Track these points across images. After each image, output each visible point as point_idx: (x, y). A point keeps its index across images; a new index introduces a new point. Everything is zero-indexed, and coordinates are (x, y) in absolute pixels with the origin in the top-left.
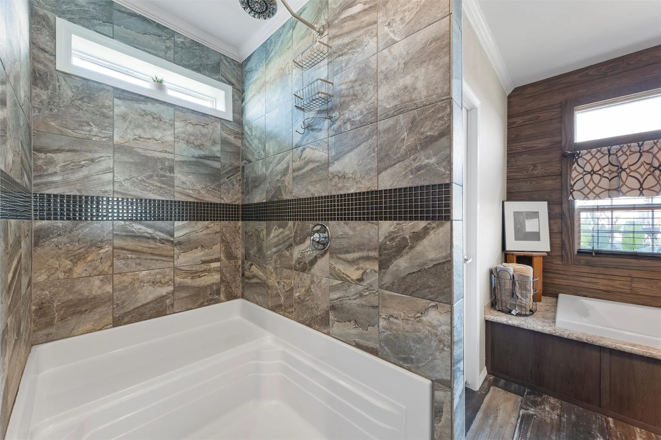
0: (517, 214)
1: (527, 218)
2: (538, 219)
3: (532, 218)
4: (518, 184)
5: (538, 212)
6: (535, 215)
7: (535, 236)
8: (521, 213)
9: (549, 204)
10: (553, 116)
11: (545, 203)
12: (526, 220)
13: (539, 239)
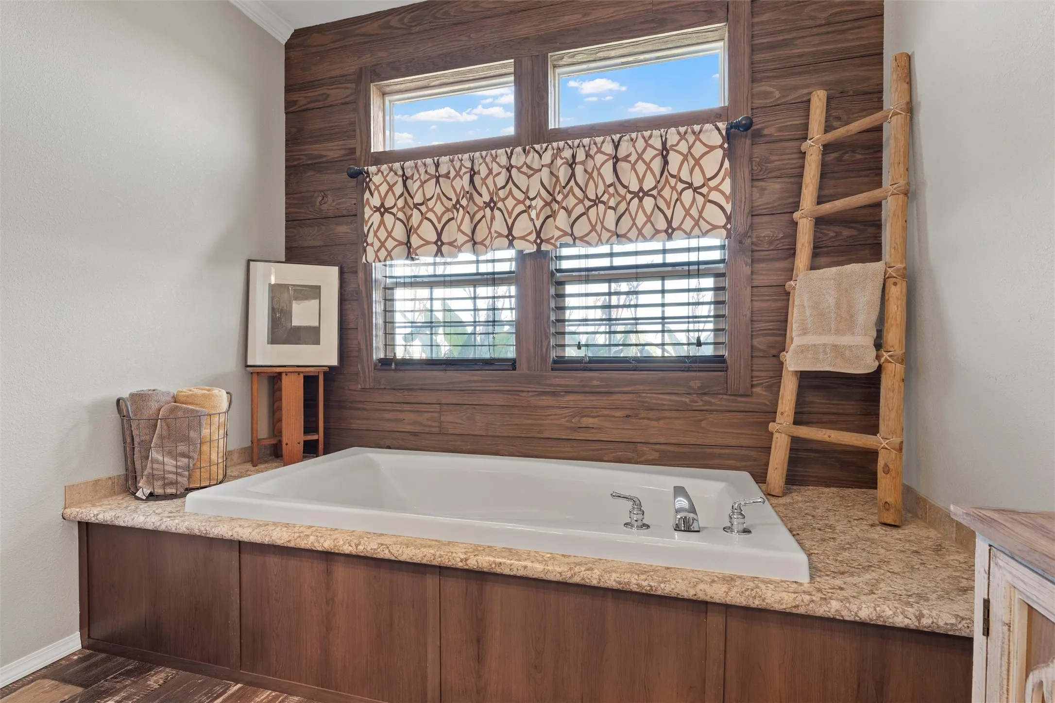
0: (276, 290)
1: (296, 299)
2: (318, 301)
3: (306, 298)
4: (301, 229)
5: (319, 287)
6: (313, 292)
7: (311, 335)
8: (285, 287)
9: (342, 273)
10: (347, 97)
11: (334, 270)
12: (294, 302)
13: (317, 342)
